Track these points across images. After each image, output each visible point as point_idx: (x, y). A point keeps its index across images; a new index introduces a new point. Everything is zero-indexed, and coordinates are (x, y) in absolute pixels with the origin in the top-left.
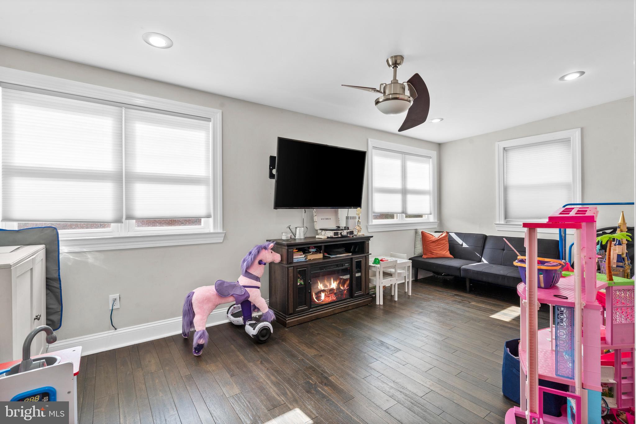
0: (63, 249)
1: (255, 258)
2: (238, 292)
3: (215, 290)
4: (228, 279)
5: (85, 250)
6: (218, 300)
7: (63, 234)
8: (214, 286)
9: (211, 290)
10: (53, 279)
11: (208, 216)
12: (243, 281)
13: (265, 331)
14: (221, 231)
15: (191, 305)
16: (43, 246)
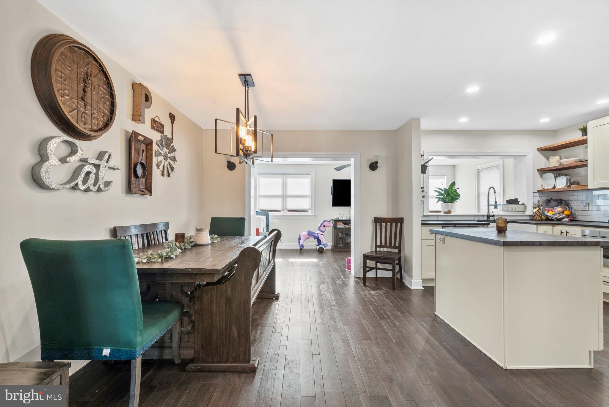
0: (270, 217)
1: (322, 224)
2: (315, 235)
3: (307, 234)
4: (312, 231)
5: (275, 218)
6: (308, 237)
7: (270, 213)
8: (307, 233)
9: (306, 233)
10: (268, 225)
11: (310, 209)
12: (318, 232)
13: (322, 248)
14: (314, 215)
15: (300, 237)
16: (265, 216)
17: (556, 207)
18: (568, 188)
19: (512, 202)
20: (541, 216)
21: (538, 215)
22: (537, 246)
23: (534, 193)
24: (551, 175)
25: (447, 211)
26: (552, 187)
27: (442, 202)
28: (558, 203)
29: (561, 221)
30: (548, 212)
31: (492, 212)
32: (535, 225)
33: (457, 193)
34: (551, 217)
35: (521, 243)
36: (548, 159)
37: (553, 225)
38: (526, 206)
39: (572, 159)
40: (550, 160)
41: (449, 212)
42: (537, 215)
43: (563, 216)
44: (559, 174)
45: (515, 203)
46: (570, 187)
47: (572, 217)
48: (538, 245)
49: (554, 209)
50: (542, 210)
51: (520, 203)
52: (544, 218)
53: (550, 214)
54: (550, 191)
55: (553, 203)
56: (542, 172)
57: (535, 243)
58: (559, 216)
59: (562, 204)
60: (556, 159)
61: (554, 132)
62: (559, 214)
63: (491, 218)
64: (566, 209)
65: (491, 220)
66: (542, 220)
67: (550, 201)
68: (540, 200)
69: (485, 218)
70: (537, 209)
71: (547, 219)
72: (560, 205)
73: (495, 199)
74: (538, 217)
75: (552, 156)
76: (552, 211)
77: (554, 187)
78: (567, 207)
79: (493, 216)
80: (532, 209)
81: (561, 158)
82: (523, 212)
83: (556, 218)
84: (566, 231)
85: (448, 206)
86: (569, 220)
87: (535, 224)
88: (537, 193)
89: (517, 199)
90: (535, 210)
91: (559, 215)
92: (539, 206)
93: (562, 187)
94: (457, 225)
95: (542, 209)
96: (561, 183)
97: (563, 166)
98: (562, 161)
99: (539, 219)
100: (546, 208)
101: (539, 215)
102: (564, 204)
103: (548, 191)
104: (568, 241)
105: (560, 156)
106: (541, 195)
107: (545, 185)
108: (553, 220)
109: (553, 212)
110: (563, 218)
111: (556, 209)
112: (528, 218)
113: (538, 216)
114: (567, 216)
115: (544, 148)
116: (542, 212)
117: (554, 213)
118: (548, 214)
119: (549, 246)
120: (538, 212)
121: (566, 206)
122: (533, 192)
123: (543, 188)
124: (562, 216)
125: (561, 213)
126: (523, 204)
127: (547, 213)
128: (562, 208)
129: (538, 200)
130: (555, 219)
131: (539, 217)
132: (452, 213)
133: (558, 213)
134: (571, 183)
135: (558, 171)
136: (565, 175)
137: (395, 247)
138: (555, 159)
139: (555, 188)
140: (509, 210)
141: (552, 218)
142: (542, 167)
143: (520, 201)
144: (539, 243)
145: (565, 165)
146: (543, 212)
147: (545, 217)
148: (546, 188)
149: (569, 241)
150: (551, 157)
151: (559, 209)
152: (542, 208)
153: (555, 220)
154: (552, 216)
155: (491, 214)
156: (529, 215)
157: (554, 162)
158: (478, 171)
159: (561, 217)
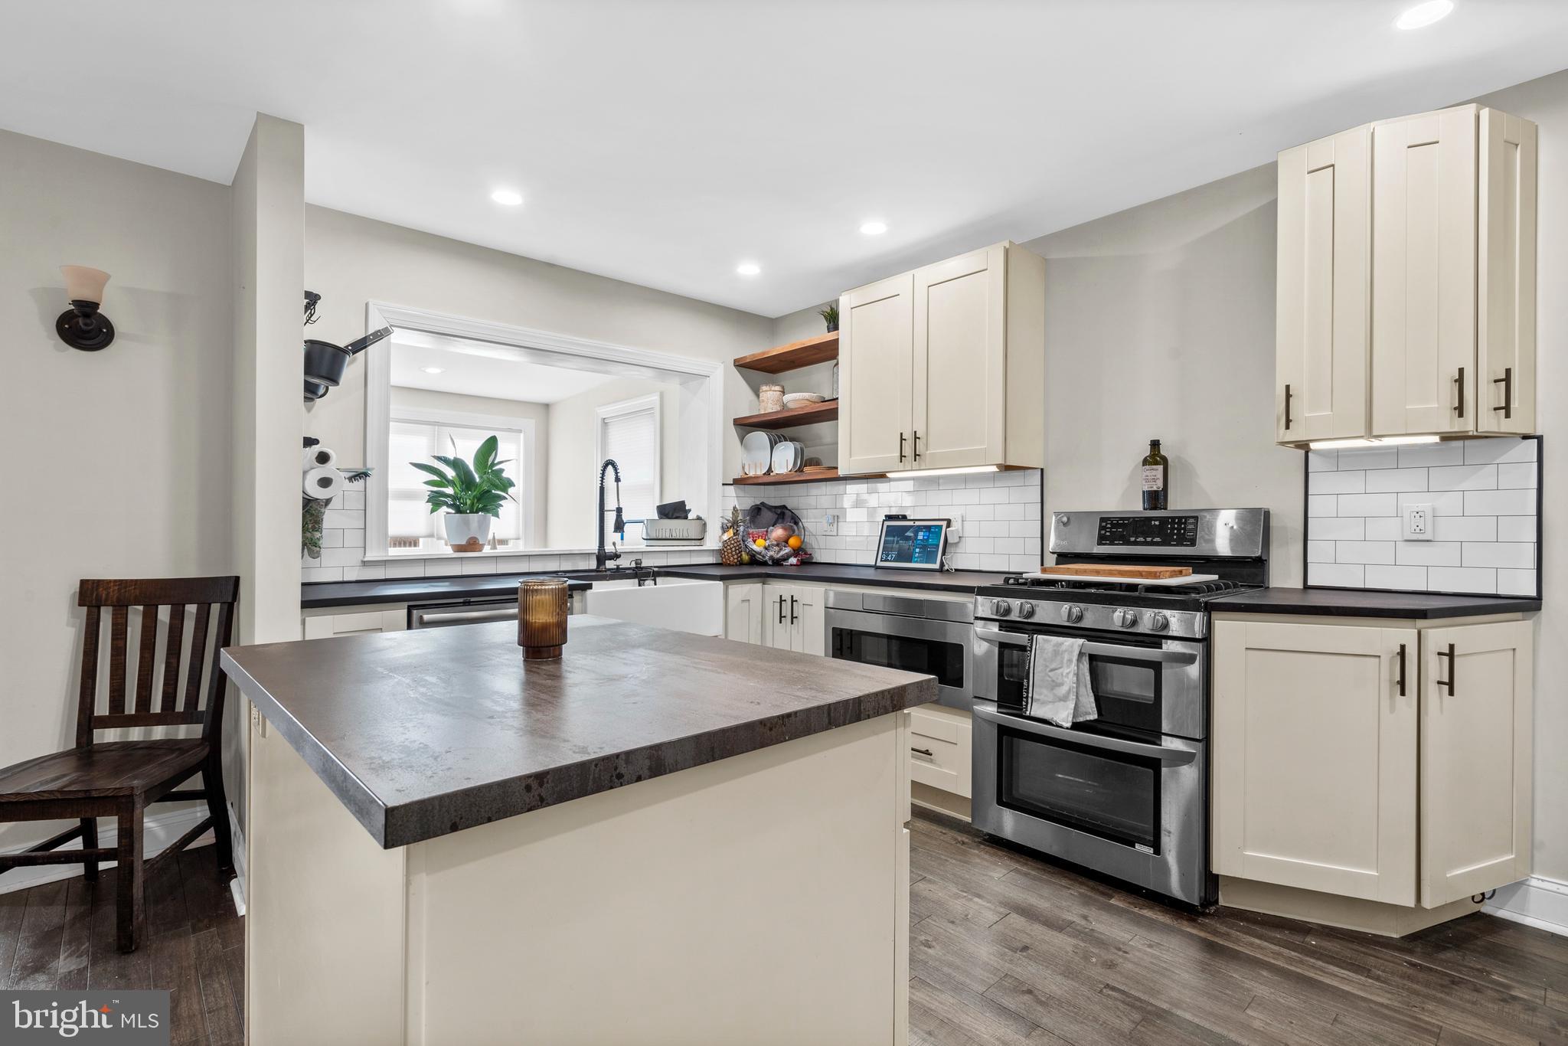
17: (773, 526)
18: (798, 473)
19: (671, 514)
20: (740, 552)
21: (733, 549)
22: (639, 779)
23: (725, 486)
24: (761, 437)
25: (464, 542)
26: (765, 470)
27: (450, 510)
28: (777, 516)
29: (782, 565)
30: (755, 541)
31: (614, 544)
32: (721, 583)
33: (500, 478)
34: (760, 554)
35: (535, 785)
36: (757, 394)
37: (764, 578)
38: (705, 524)
39: (806, 395)
40: (761, 395)
41: (473, 545)
42: (730, 551)
43: (787, 550)
44: (779, 437)
45: (678, 515)
46: (802, 471)
47: (805, 554)
48: (646, 772)
49: (767, 531)
50: (743, 536)
51: (691, 516)
52: (745, 557)
53: (757, 546)
54: (760, 481)
55: (767, 515)
56: (745, 426)
57: (627, 762)
58: (779, 552)
59: (786, 517)
60: (775, 393)
61: (770, 325)
62: (778, 545)
63: (610, 564)
64: (794, 531)
65: (609, 570)
66: (741, 564)
67: (760, 509)
68: (737, 506)
69: (593, 564)
70: (731, 532)
71: (754, 560)
72: (780, 521)
73: (618, 500)
74: (733, 556)
75: (766, 384)
76: (765, 537)
77: (768, 471)
78: (795, 527)
79: (616, 556)
80: (720, 532)
81: (784, 393)
82: (698, 543)
83: (771, 557)
84: (792, 597)
85: (467, 523)
86: (799, 564)
87: (722, 578)
88: (732, 487)
89: (682, 504)
90: (726, 537)
91: (777, 548)
92: (734, 524)
93: (786, 471)
94: (472, 599)
95: (741, 534)
96: (784, 459)
97: (788, 411)
98: (787, 398)
99: (736, 560)
100: (751, 531)
101: (736, 550)
102: (789, 519)
103: (756, 481)
104: (789, 715)
105: (783, 387)
106: (742, 494)
107: (749, 465)
108: (764, 564)
109: (765, 540)
110: (786, 558)
111: (772, 531)
112: (711, 560)
113: (732, 551)
114: (794, 550)
115: (748, 361)
116: (742, 543)
117: (767, 543)
118: (755, 547)
119: (702, 763)
120: (733, 542)
121: (792, 524)
122: (723, 484)
123: (746, 474)
124: (784, 552)
125: (783, 543)
126: (699, 518)
127: (752, 543)
128: (785, 529)
129: (735, 508)
130: (770, 559)
131: (735, 557)
132: (484, 551)
133: (775, 543)
134: (805, 461)
135: (778, 426)
136: (792, 440)
137: (190, 716)
138: (771, 393)
139: (771, 474)
140: (664, 537)
141: (763, 557)
142: (744, 412)
143: (690, 510)
144: (650, 758)
145: (792, 410)
146: (743, 541)
147: (748, 554)
148: (752, 474)
149: (796, 713)
150: (764, 388)
151: (778, 532)
152: (742, 529)
153: (770, 563)
154: (764, 552)
155: (609, 548)
156: (713, 550)
157: (770, 400)
158: (605, 423)
159: (782, 553)
